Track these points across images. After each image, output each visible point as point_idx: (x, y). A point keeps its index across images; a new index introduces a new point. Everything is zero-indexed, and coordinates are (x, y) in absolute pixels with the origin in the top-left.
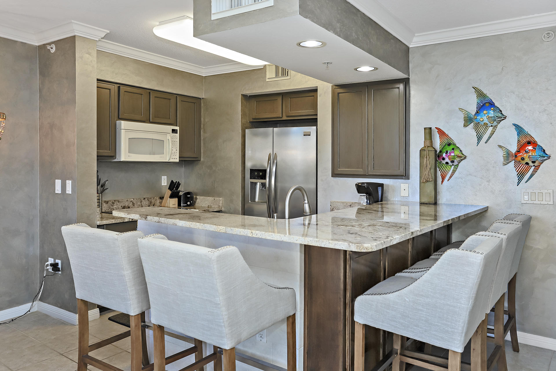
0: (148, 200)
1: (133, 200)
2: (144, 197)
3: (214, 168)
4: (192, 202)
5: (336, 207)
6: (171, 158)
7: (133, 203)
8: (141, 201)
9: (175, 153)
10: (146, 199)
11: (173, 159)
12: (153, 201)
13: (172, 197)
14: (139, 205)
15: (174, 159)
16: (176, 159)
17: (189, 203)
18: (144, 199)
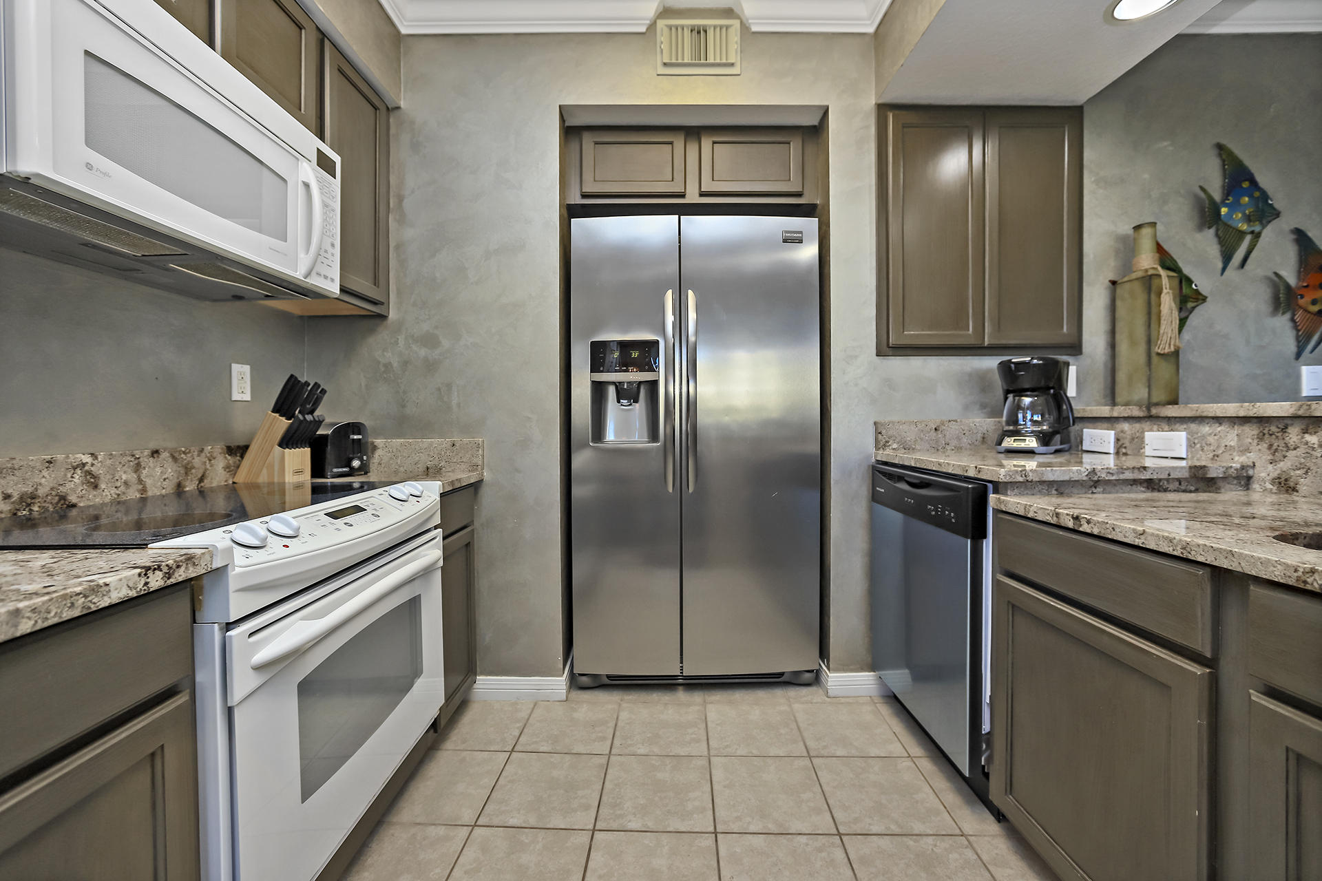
0: (175, 459)
1: (87, 459)
2: (153, 445)
3: (446, 343)
4: (365, 458)
5: (897, 436)
6: (313, 273)
7: (89, 473)
8: (138, 465)
9: (329, 256)
10: (165, 455)
11: (322, 279)
12: (197, 461)
13: (288, 441)
14: (126, 483)
15: (326, 277)
16: (332, 280)
17: (356, 463)
18: (155, 453)
